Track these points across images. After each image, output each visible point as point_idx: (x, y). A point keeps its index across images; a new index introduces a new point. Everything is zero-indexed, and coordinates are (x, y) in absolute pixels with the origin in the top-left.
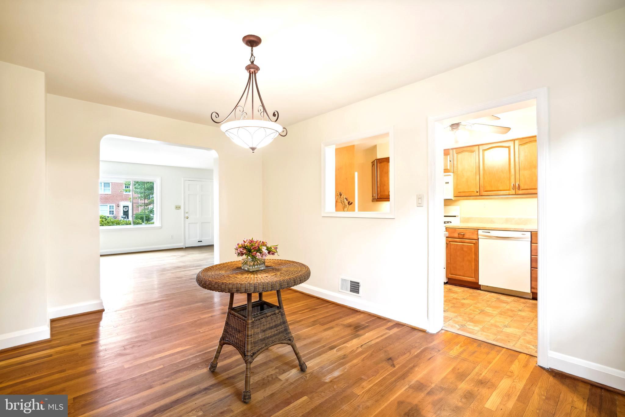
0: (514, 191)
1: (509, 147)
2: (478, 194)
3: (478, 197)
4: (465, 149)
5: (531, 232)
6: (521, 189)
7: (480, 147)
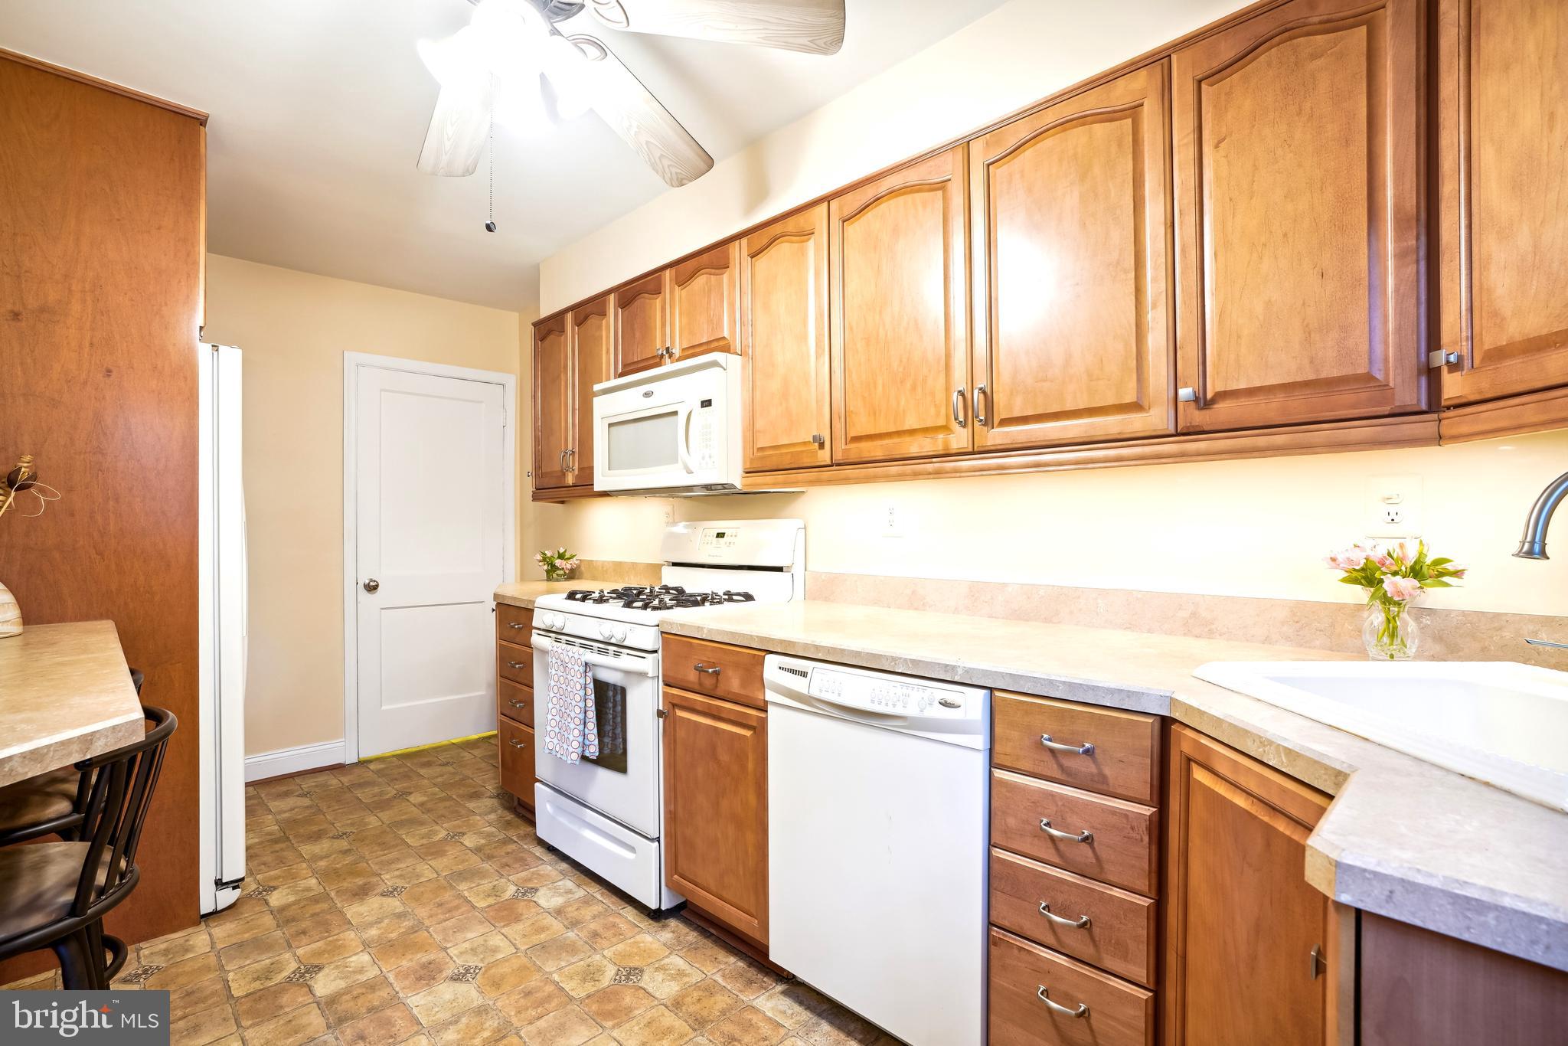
0: (965, 430)
1: (942, 186)
2: (824, 456)
3: (826, 474)
4: (777, 229)
5: (991, 689)
6: (996, 421)
7: (834, 204)
